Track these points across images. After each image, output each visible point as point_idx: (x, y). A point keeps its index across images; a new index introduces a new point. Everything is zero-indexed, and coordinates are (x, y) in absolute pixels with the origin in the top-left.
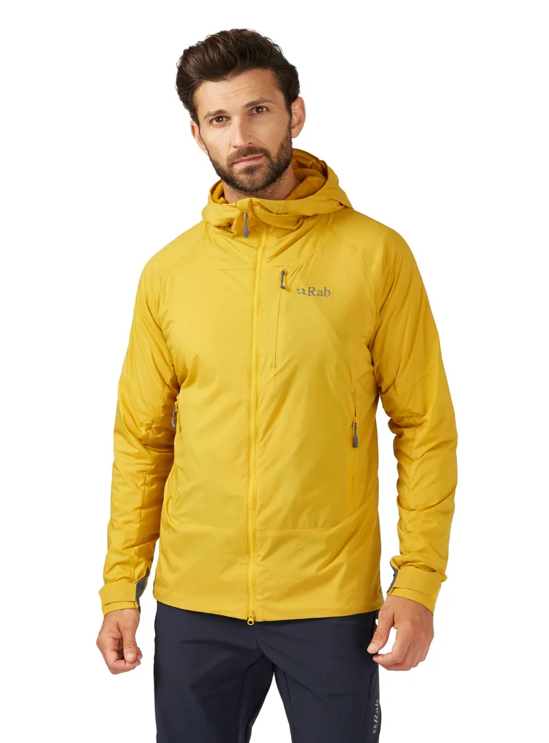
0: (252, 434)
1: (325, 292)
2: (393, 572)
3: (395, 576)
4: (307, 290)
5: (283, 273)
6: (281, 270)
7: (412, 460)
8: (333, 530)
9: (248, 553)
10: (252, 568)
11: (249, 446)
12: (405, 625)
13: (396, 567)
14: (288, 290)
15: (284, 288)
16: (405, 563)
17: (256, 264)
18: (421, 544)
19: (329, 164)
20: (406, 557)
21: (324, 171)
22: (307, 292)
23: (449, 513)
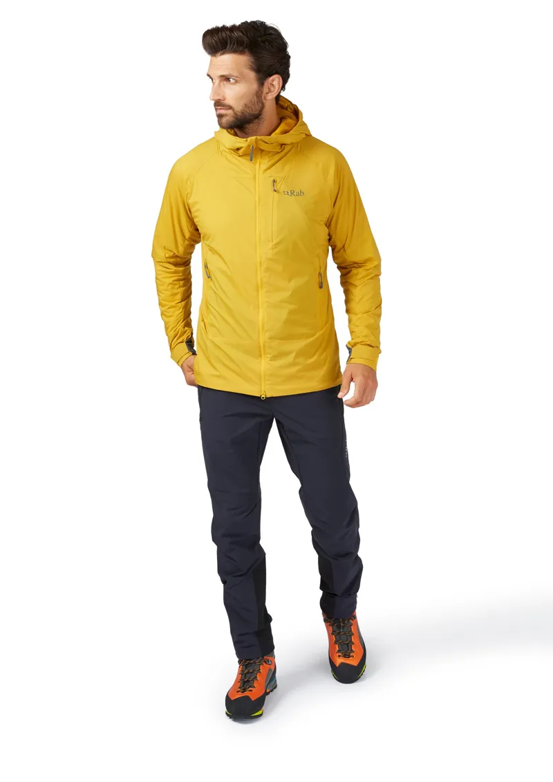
0: (260, 284)
1: (301, 193)
2: (348, 351)
3: (350, 352)
4: (289, 192)
5: (274, 181)
6: (272, 179)
7: (356, 286)
8: (312, 339)
9: (260, 356)
10: (264, 365)
11: (258, 291)
12: (359, 379)
13: (350, 347)
14: (278, 192)
15: (275, 191)
16: (355, 344)
17: (255, 175)
18: (365, 332)
19: (299, 108)
20: (356, 340)
21: (296, 113)
22: (290, 194)
23: (379, 315)
